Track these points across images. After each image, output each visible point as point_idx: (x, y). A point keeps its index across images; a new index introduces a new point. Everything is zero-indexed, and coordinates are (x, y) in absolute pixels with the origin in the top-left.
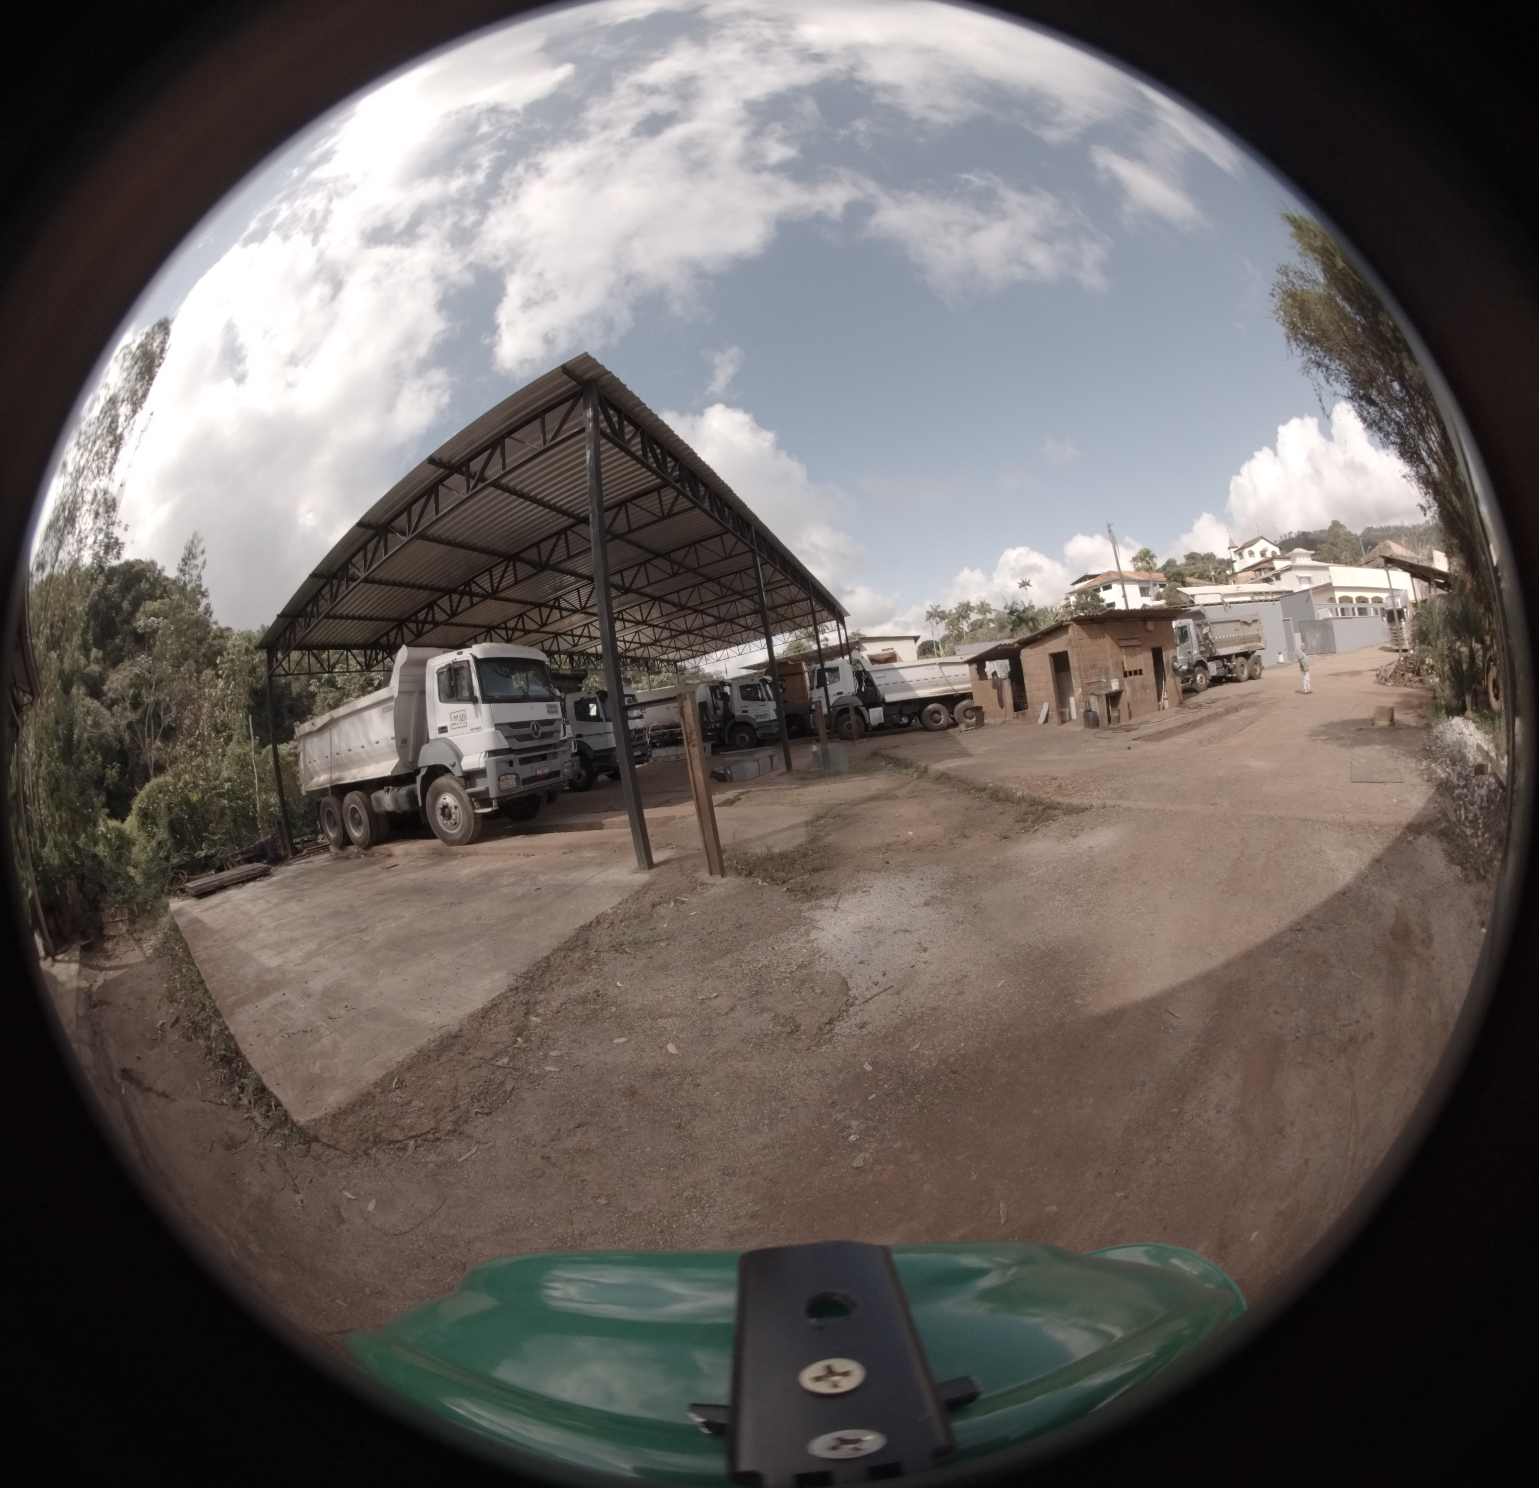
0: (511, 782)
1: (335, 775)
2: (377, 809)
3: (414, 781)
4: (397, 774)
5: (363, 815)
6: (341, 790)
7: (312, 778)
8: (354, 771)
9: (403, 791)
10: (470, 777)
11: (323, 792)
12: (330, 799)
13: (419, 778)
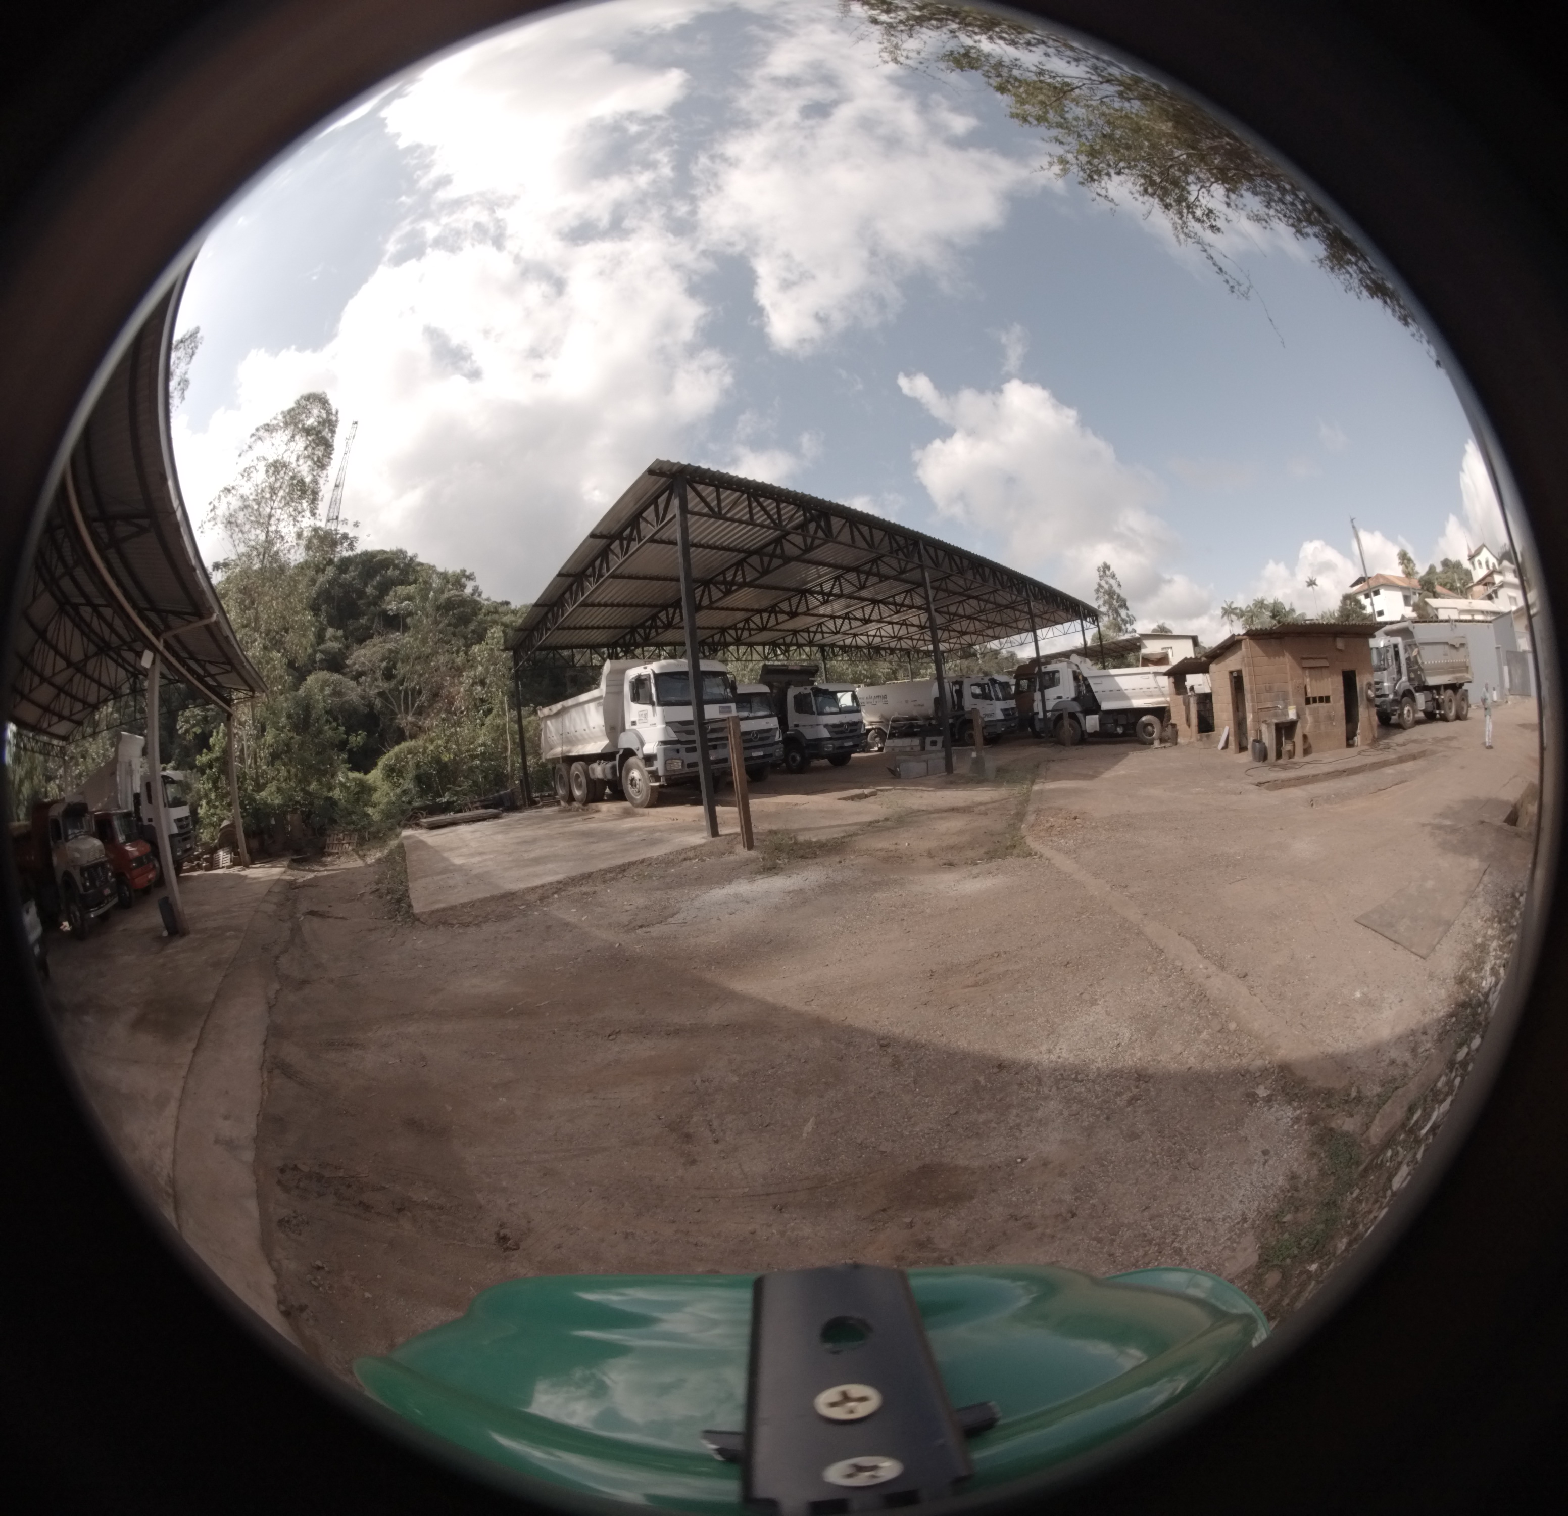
0: (677, 765)
1: (565, 748)
2: (592, 777)
3: (614, 759)
4: (605, 752)
5: (583, 779)
6: (570, 760)
7: (551, 749)
8: (580, 747)
9: (609, 764)
10: (649, 759)
11: (554, 761)
12: (562, 766)
13: (618, 756)
